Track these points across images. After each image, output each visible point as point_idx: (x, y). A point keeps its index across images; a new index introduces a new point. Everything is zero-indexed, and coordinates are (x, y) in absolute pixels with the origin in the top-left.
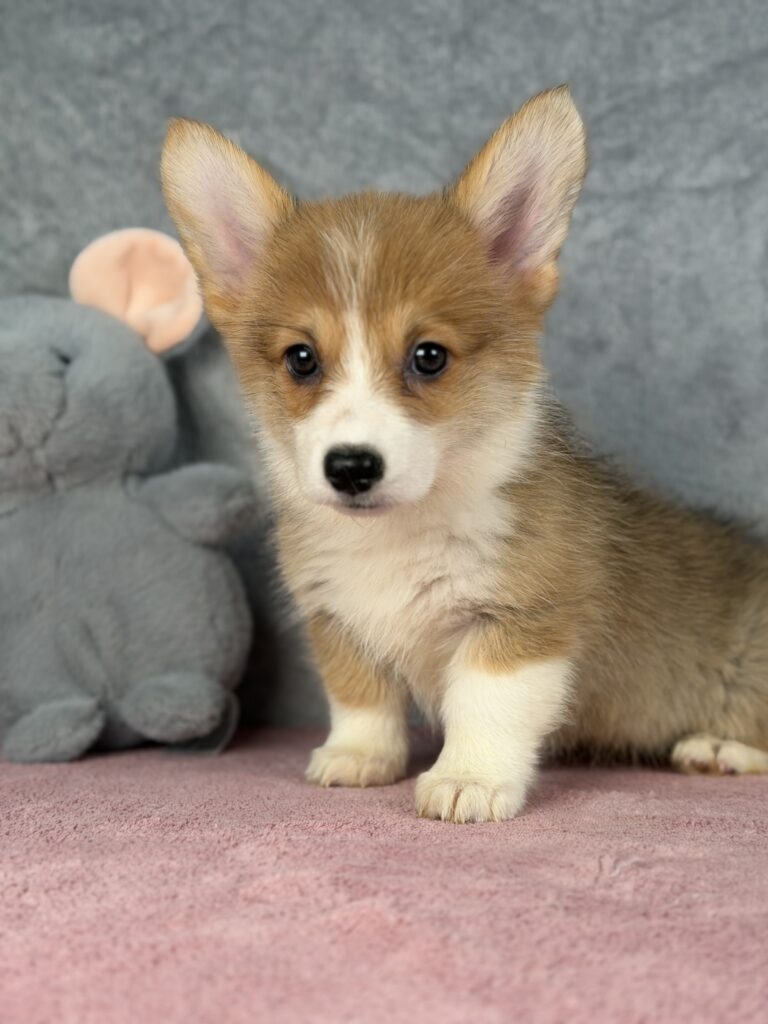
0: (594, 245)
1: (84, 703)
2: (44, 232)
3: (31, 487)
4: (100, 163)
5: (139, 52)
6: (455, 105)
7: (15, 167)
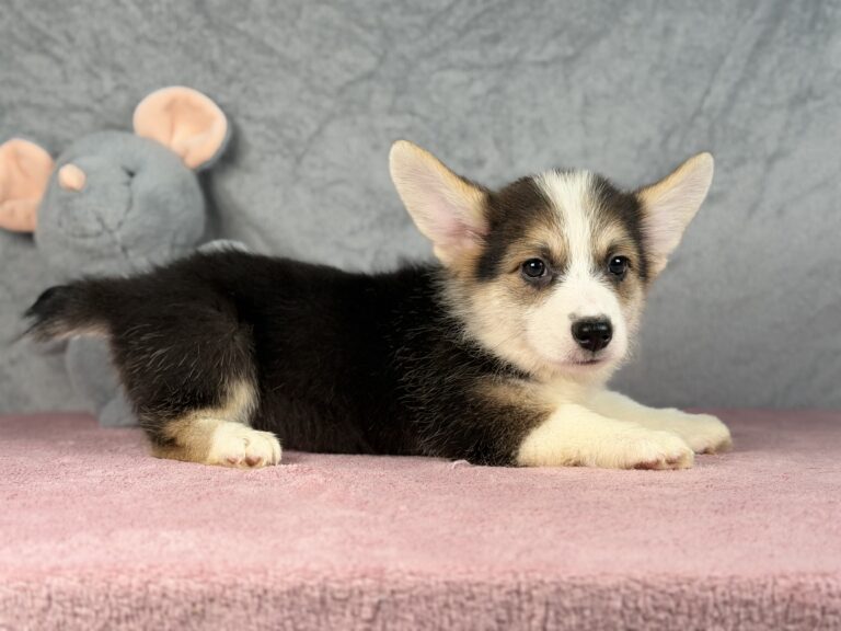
0: (475, 98)
2: (118, 88)
3: (112, 256)
4: (154, 43)
7: (98, 46)
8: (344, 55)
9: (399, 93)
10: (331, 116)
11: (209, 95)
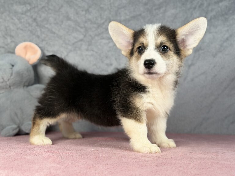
0: (110, 47)
1: (15, 126)
2: (12, 42)
3: (6, 88)
4: (22, 30)
5: (29, 11)
6: (86, 22)
7: (6, 30)
8: (75, 34)
9: (89, 45)
10: (71, 51)
11: (37, 44)
